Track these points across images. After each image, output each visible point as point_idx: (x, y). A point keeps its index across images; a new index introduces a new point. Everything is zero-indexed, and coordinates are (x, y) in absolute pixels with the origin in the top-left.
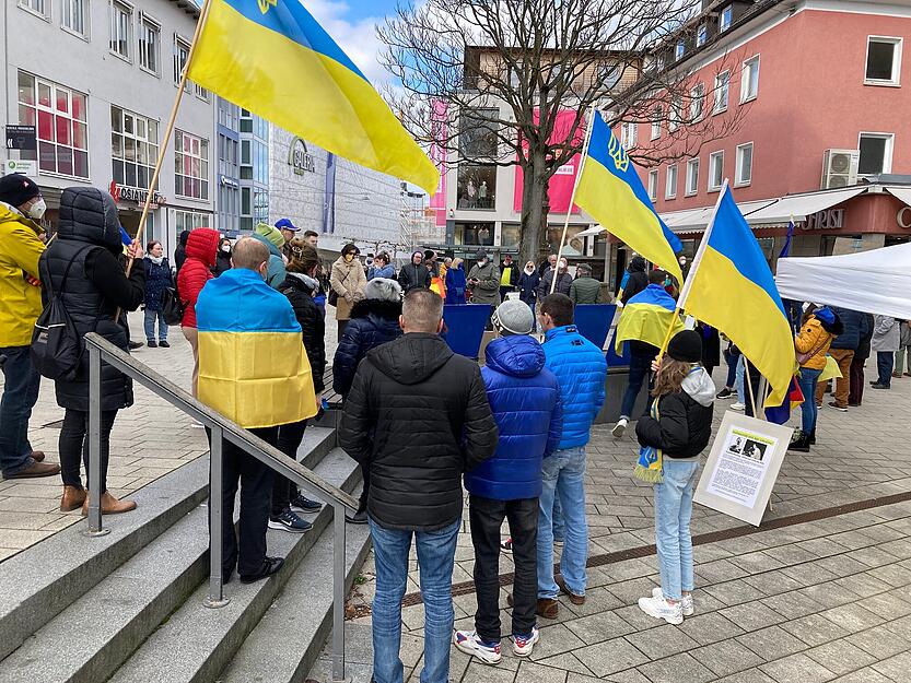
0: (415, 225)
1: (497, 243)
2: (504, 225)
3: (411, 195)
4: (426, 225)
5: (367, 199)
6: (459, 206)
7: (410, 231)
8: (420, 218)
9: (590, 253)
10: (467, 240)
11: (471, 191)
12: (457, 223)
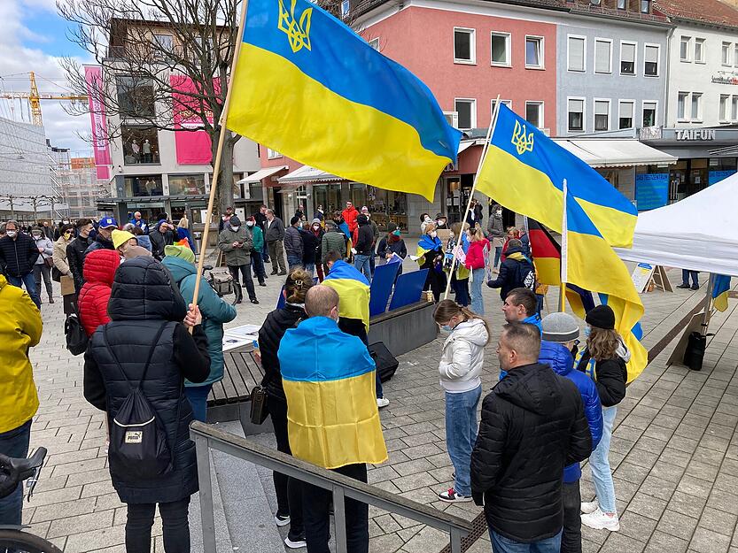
0: (64, 178)
1: (166, 193)
2: (171, 176)
3: (55, 150)
4: (76, 177)
5: (22, 158)
6: (126, 163)
7: (60, 183)
8: (67, 171)
9: (247, 196)
10: (138, 191)
11: (136, 149)
12: (127, 177)
